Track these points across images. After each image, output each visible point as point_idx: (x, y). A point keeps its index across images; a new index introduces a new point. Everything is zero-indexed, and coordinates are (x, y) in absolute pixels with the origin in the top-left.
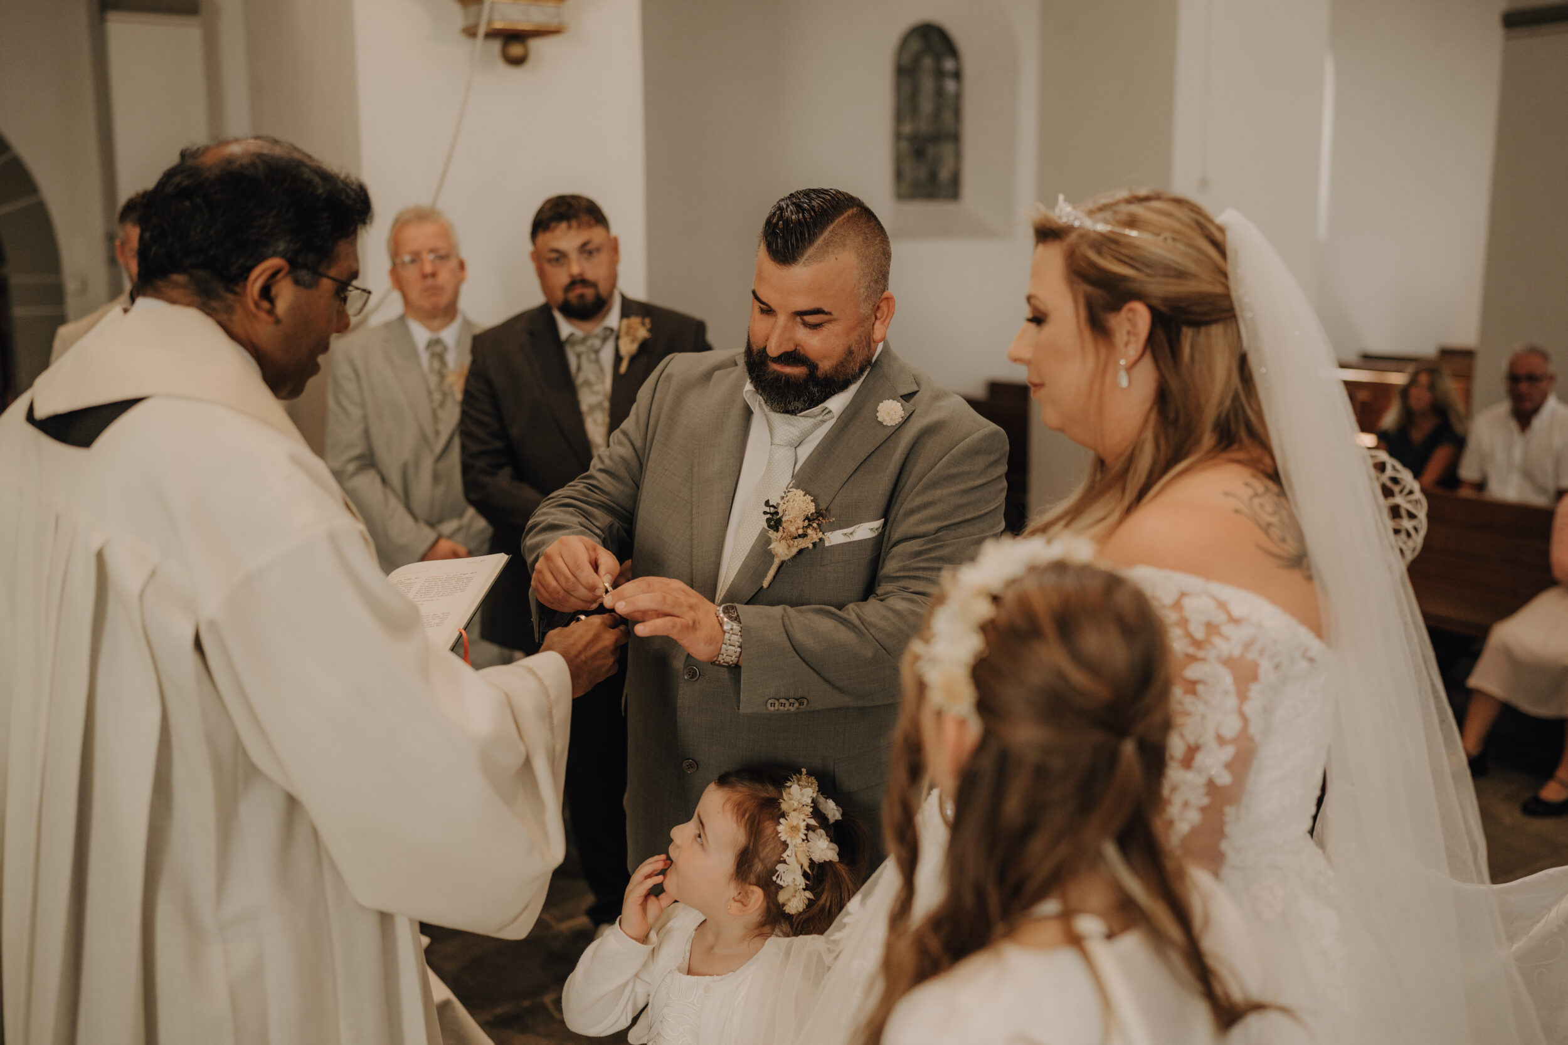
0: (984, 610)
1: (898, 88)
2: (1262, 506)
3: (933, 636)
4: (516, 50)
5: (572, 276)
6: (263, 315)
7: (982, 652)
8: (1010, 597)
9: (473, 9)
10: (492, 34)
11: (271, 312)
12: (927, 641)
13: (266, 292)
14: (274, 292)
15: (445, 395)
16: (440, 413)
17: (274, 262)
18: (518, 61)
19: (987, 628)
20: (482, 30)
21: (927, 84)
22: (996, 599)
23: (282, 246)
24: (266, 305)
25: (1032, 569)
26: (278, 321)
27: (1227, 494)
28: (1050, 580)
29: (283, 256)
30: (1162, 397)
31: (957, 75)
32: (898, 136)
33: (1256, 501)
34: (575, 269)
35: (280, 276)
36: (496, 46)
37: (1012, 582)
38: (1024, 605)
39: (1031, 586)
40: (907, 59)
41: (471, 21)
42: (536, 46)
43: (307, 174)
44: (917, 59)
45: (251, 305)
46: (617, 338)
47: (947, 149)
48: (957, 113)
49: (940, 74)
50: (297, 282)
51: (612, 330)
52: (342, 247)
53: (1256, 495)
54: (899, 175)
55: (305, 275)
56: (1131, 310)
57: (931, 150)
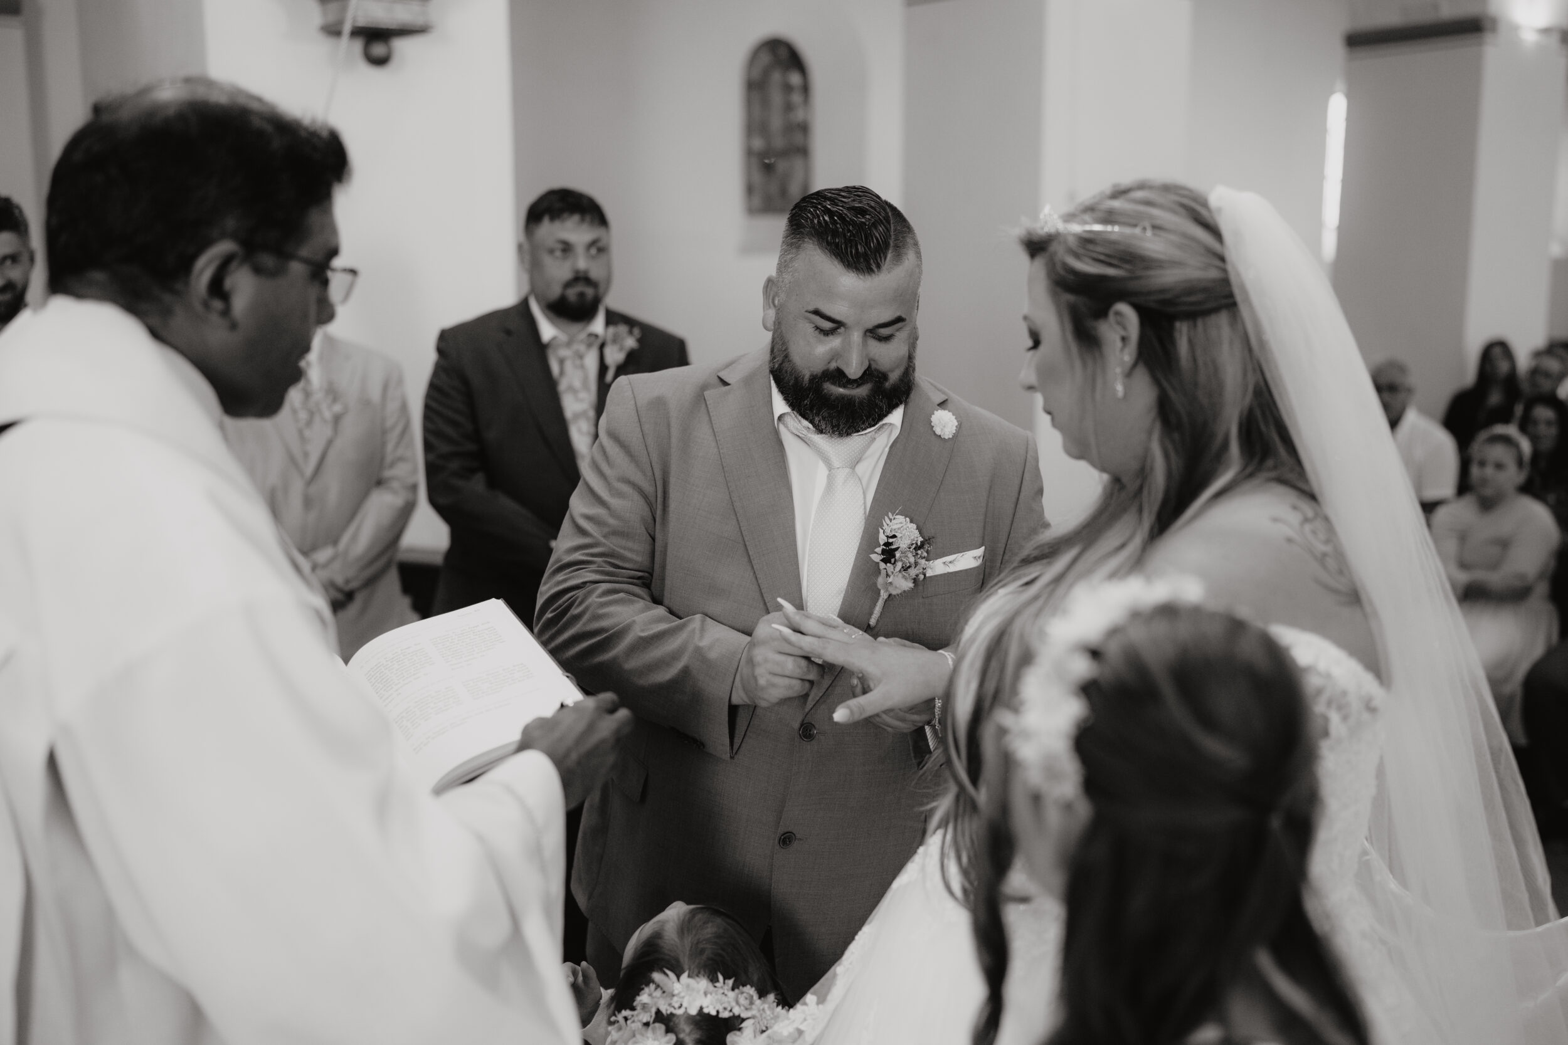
0: (1082, 668)
1: (749, 103)
2: (1314, 532)
3: (1022, 703)
4: (378, 50)
5: (577, 272)
6: (215, 318)
7: (1085, 720)
8: (1113, 650)
9: (333, 7)
10: (357, 32)
11: (226, 312)
12: (1016, 710)
13: (218, 288)
14: (228, 283)
15: (312, 414)
16: (307, 433)
17: (224, 247)
18: (380, 62)
19: (1088, 690)
20: (347, 28)
21: (777, 97)
22: (1095, 654)
23: (230, 223)
24: (218, 304)
25: (1136, 615)
26: (234, 326)
27: (1275, 520)
28: (1161, 628)
29: (234, 236)
30: (1164, 409)
31: (806, 89)
32: (749, 153)
33: (1308, 527)
34: (582, 263)
35: (234, 265)
36: (358, 45)
37: (1114, 632)
38: (1135, 661)
39: (1138, 635)
40: (756, 73)
41: (331, 18)
42: (400, 46)
43: (257, 122)
44: (766, 73)
45: (198, 307)
46: (602, 347)
47: (798, 163)
48: (804, 128)
49: (788, 88)
50: (258, 270)
51: (596, 336)
52: (314, 217)
53: (1306, 520)
54: (750, 190)
55: (268, 260)
56: (1118, 313)
57: (782, 166)
